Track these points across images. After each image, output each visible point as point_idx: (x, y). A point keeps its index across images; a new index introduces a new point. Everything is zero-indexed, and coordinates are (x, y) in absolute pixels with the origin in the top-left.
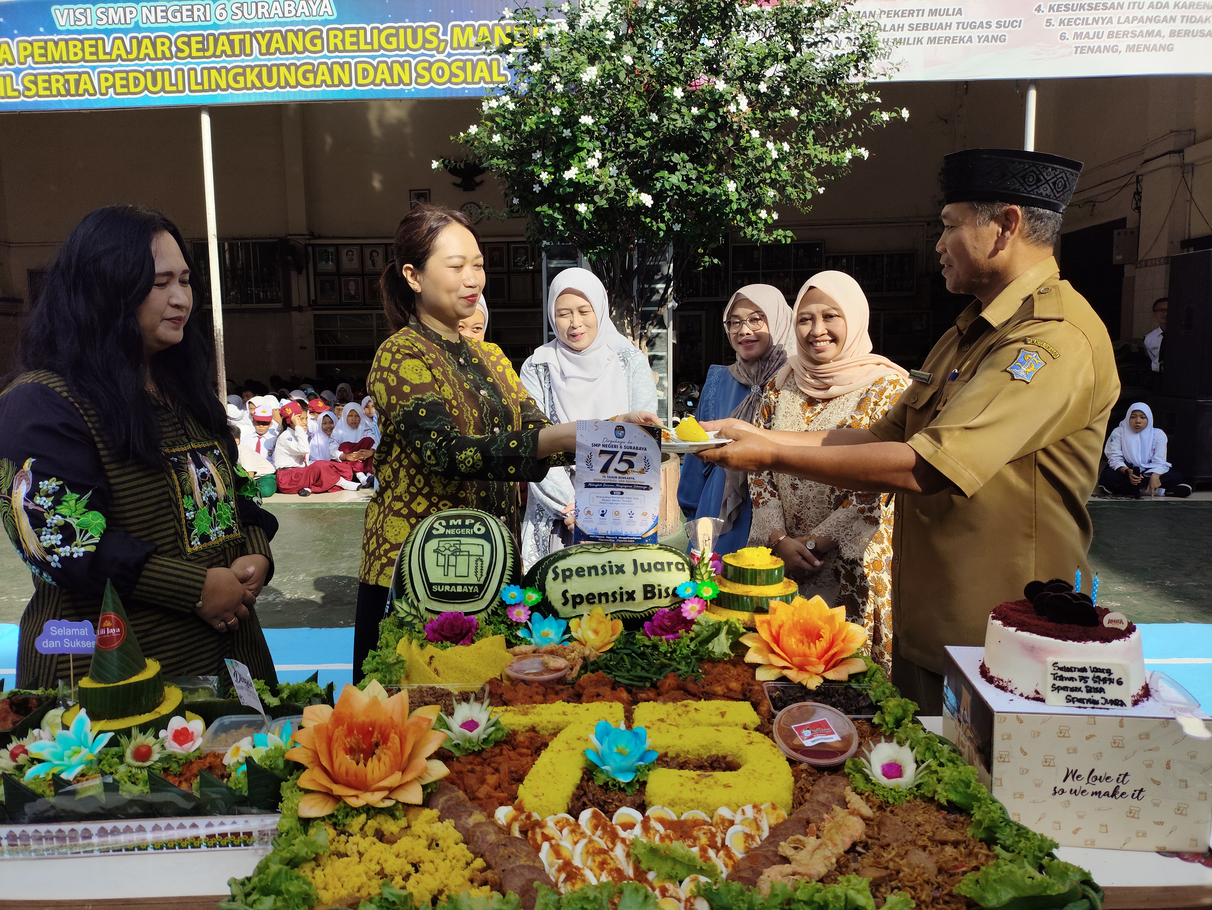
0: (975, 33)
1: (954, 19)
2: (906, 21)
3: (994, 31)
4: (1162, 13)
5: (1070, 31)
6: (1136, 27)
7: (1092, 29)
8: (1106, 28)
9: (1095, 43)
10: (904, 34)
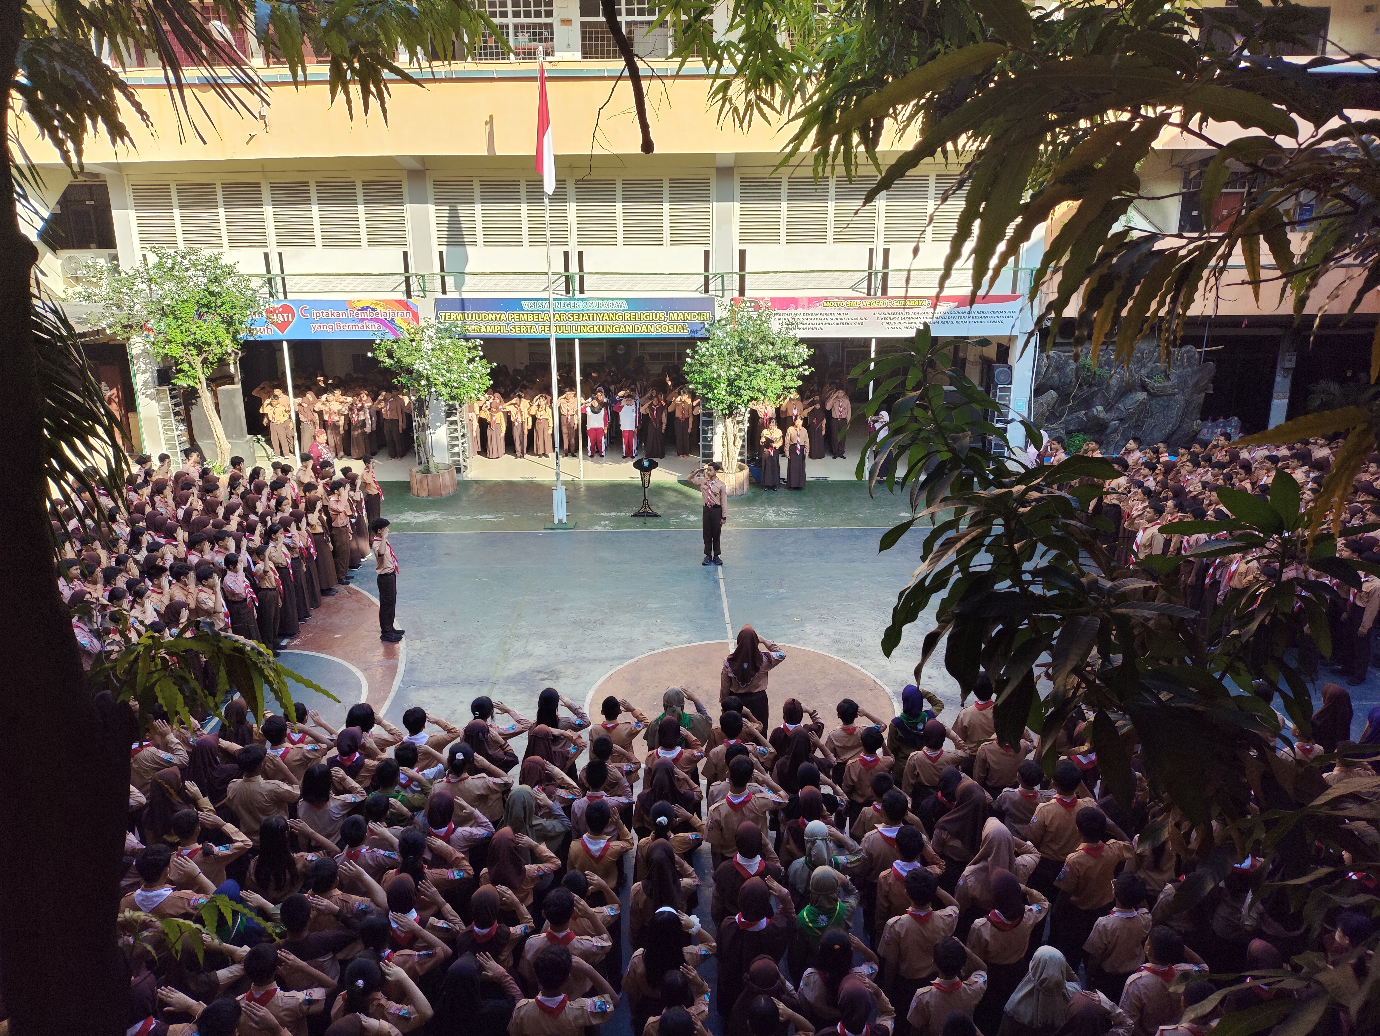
0: (853, 322)
1: (846, 317)
2: (829, 317)
3: (859, 321)
4: (916, 316)
5: (885, 322)
6: (907, 321)
7: (892, 321)
8: (897, 321)
9: (893, 326)
10: (828, 321)
